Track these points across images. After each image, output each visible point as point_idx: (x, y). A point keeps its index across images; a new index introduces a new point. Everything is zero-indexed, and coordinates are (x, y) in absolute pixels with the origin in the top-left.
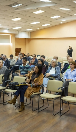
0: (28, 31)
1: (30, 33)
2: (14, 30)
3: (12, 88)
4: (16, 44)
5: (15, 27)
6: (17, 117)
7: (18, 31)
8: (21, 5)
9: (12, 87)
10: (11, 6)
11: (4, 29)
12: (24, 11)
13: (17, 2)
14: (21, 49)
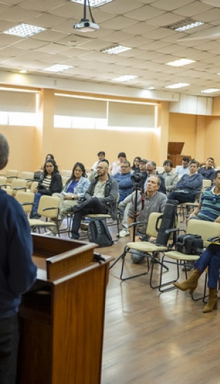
0: (206, 93)
1: (210, 100)
2: (167, 91)
3: (184, 250)
4: (170, 131)
5: (172, 84)
6: (202, 325)
7: (178, 95)
8: (201, 24)
9: (184, 247)
10: (174, 28)
11: (141, 88)
12: (207, 39)
13: (193, 18)
14: (182, 144)
